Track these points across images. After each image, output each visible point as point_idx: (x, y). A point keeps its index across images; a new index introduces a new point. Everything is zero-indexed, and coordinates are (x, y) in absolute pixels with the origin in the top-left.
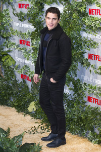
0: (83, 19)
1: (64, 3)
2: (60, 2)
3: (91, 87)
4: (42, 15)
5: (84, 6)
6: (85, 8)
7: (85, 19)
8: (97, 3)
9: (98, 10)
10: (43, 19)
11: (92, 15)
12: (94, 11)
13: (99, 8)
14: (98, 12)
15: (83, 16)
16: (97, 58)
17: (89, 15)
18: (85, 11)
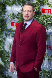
0: (37, 17)
1: (22, 4)
2: (19, 4)
3: (46, 72)
4: (5, 14)
5: (38, 7)
6: (39, 8)
7: (39, 17)
8: (48, 4)
9: (49, 9)
10: (5, 18)
11: (44, 14)
12: (46, 10)
13: (50, 8)
14: (49, 11)
15: (37, 15)
16: (49, 48)
17: (42, 14)
18: (39, 10)
